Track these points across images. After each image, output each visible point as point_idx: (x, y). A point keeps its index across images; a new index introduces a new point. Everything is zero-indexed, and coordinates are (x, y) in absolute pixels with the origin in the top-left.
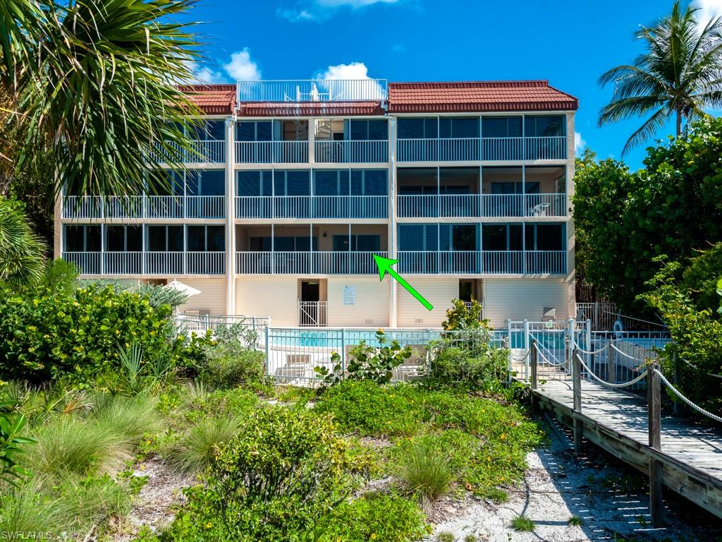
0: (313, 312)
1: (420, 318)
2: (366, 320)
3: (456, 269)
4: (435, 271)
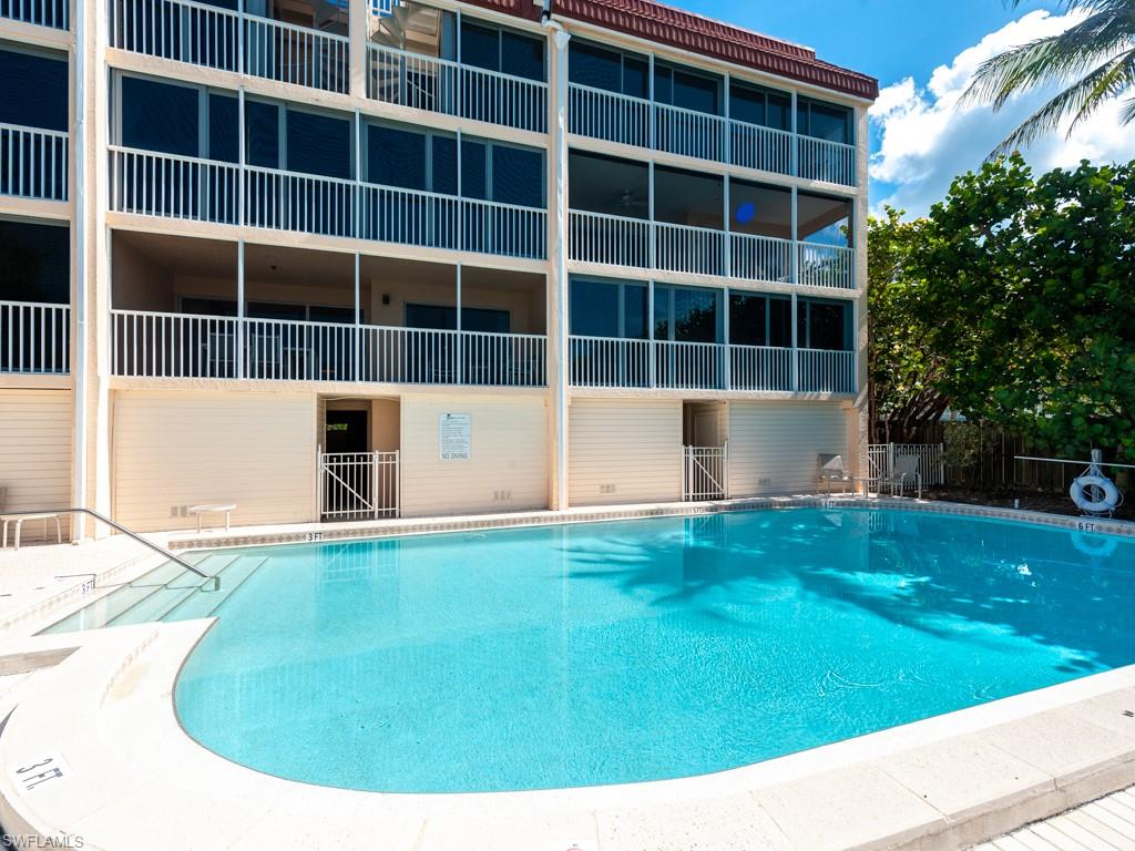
0: (361, 478)
1: (610, 482)
2: (496, 493)
4: (644, 383)
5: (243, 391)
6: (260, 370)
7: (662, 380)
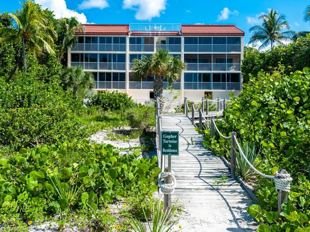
3: (203, 88)
4: (197, 89)
5: (142, 90)
6: (143, 88)
7: (200, 88)
